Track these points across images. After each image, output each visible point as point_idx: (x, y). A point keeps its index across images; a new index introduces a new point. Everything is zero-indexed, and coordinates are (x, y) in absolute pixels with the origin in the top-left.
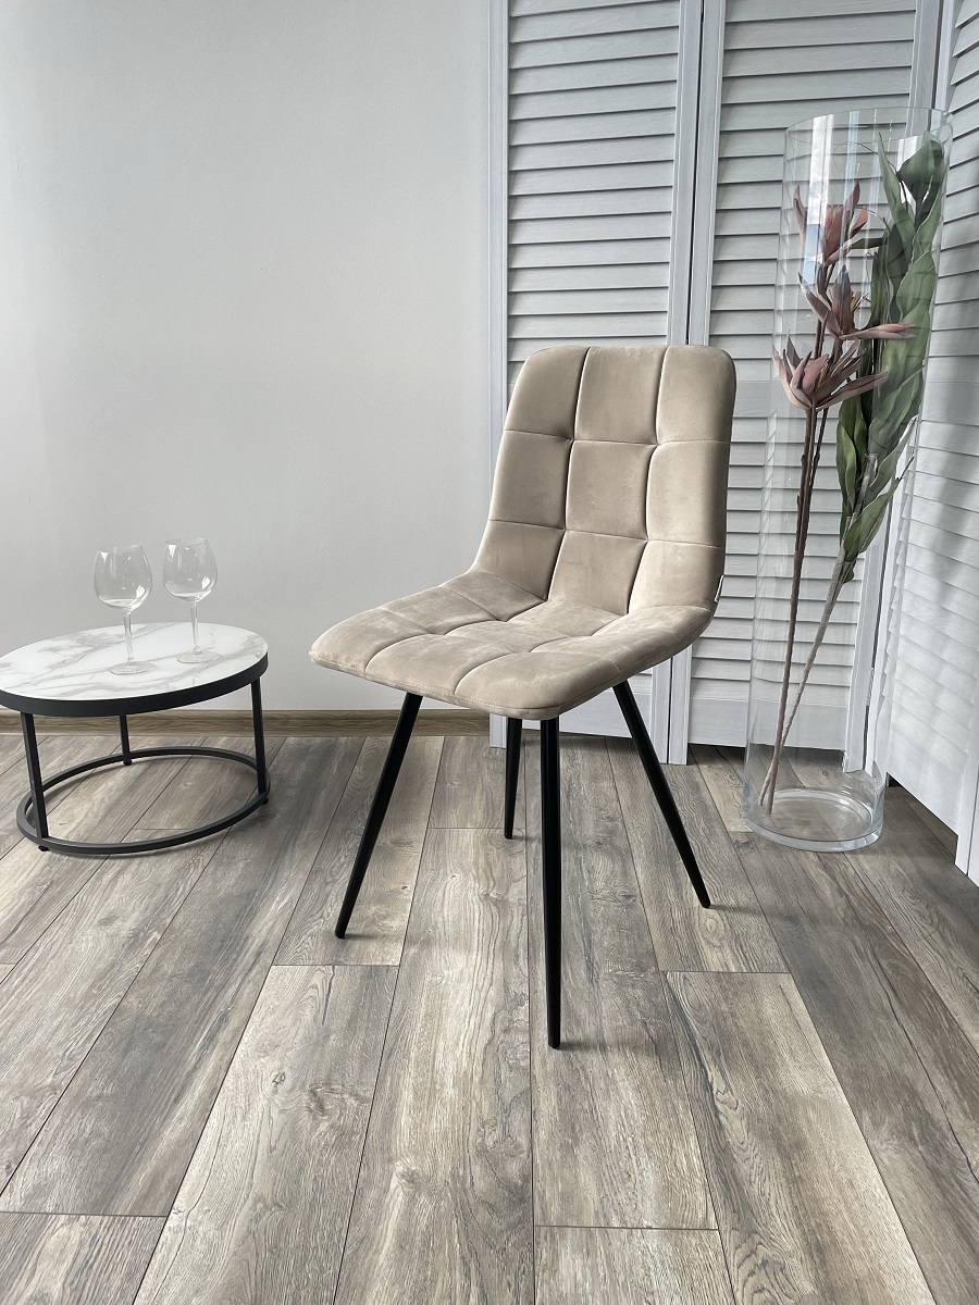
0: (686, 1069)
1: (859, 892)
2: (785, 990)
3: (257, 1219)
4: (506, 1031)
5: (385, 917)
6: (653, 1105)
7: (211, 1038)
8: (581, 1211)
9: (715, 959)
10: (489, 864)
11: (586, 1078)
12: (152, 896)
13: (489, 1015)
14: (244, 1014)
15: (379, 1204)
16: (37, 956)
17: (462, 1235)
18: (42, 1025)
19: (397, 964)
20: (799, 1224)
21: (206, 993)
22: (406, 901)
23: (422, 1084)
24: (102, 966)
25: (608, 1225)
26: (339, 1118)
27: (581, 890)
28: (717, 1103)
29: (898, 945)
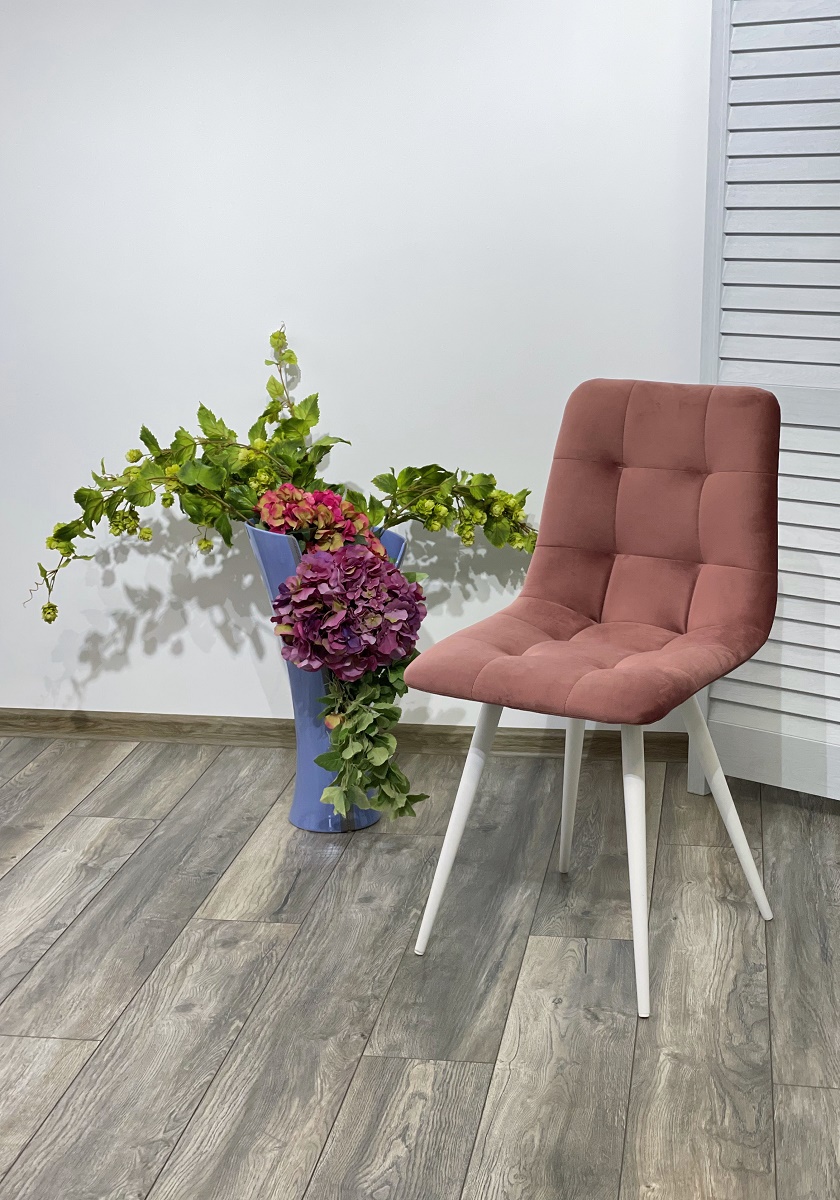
3: (562, 1067)
4: (746, 986)
7: (492, 978)
8: (808, 1080)
10: (724, 875)
12: (400, 883)
13: (731, 975)
14: (517, 963)
15: (653, 1066)
16: (316, 920)
17: (718, 1085)
18: (345, 963)
21: (476, 950)
23: (677, 1010)
24: (377, 928)
25: (829, 1087)
26: (612, 1024)
27: (819, 899)
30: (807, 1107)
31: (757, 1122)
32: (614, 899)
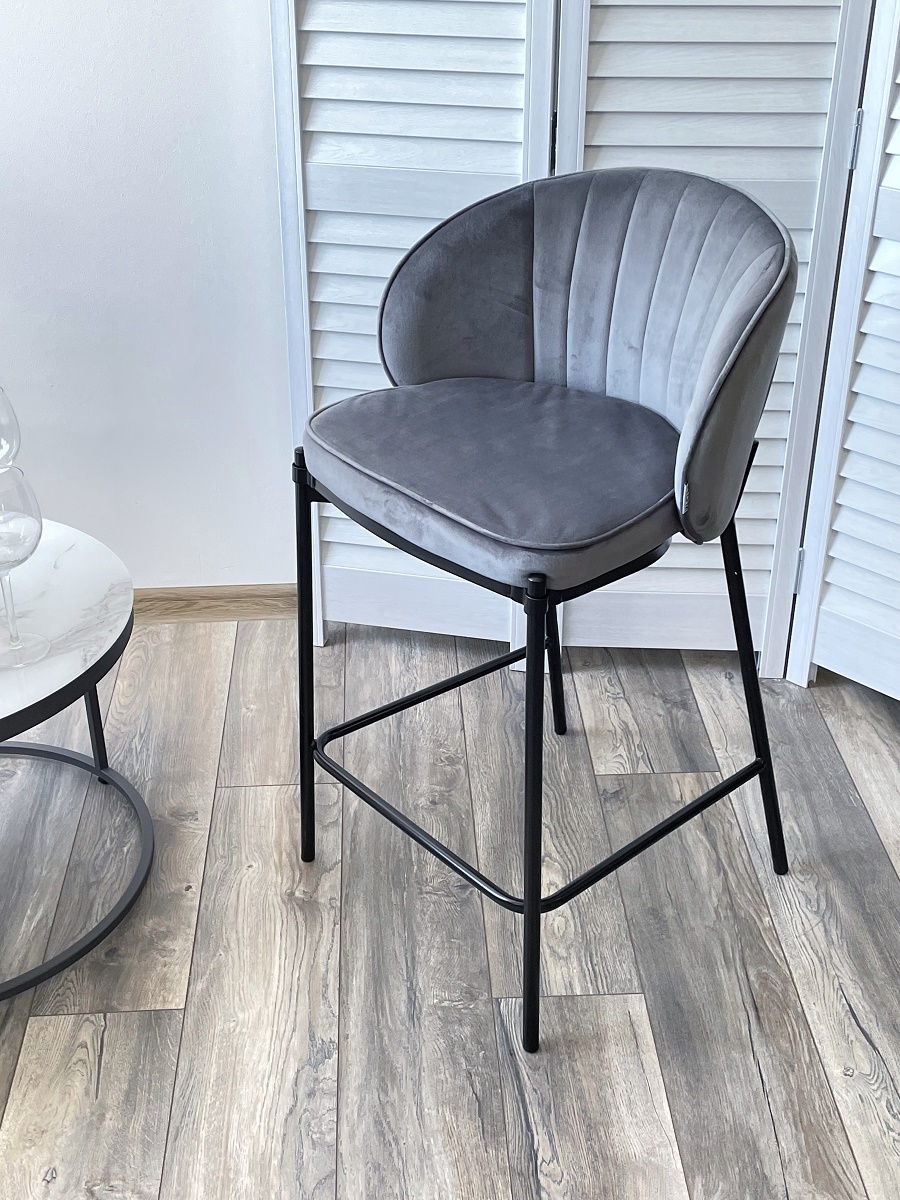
0: (510, 1134)
1: (741, 866)
2: (634, 1018)
4: (311, 1094)
5: (166, 935)
6: (470, 1183)
9: (559, 977)
11: (399, 1153)
13: (291, 1075)
19: (182, 1006)
22: (191, 908)
27: (408, 879)
28: (540, 1177)
29: (773, 946)
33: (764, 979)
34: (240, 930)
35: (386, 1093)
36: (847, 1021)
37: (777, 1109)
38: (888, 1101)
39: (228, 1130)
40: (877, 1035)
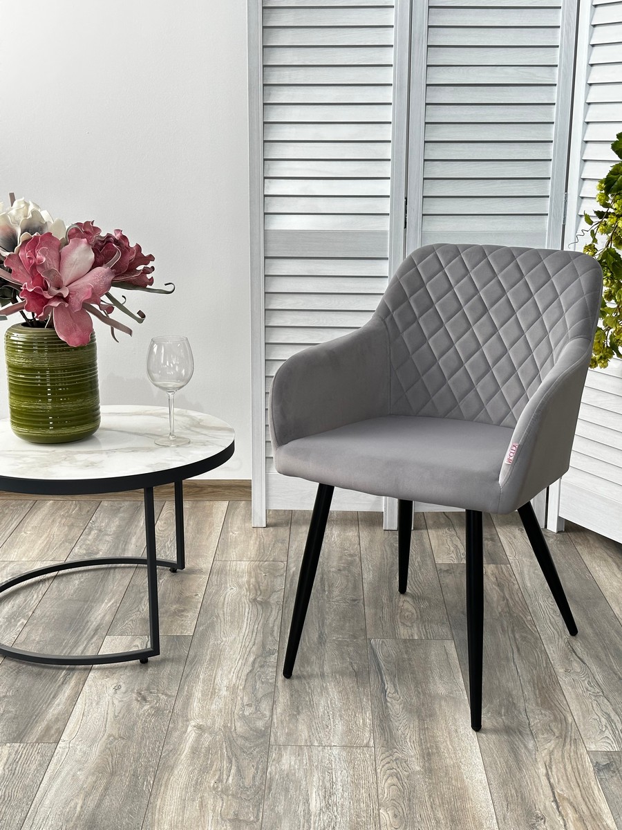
0: (372, 683)
2: (447, 648)
3: (110, 743)
4: (262, 666)
5: (183, 611)
6: (348, 698)
8: (296, 740)
9: (405, 633)
10: (258, 583)
11: (310, 687)
13: (251, 659)
15: (181, 737)
17: (229, 750)
19: (191, 635)
20: (421, 745)
21: (64, 649)
22: (198, 602)
23: (207, 689)
25: (312, 745)
26: (156, 704)
27: (322, 597)
28: (388, 699)
29: (531, 627)
30: (293, 763)
31: (254, 777)
32: (175, 604)
33: (524, 639)
34: (225, 610)
35: (304, 667)
36: (570, 654)
37: (524, 682)
38: (589, 681)
39: (215, 676)
40: (586, 658)
